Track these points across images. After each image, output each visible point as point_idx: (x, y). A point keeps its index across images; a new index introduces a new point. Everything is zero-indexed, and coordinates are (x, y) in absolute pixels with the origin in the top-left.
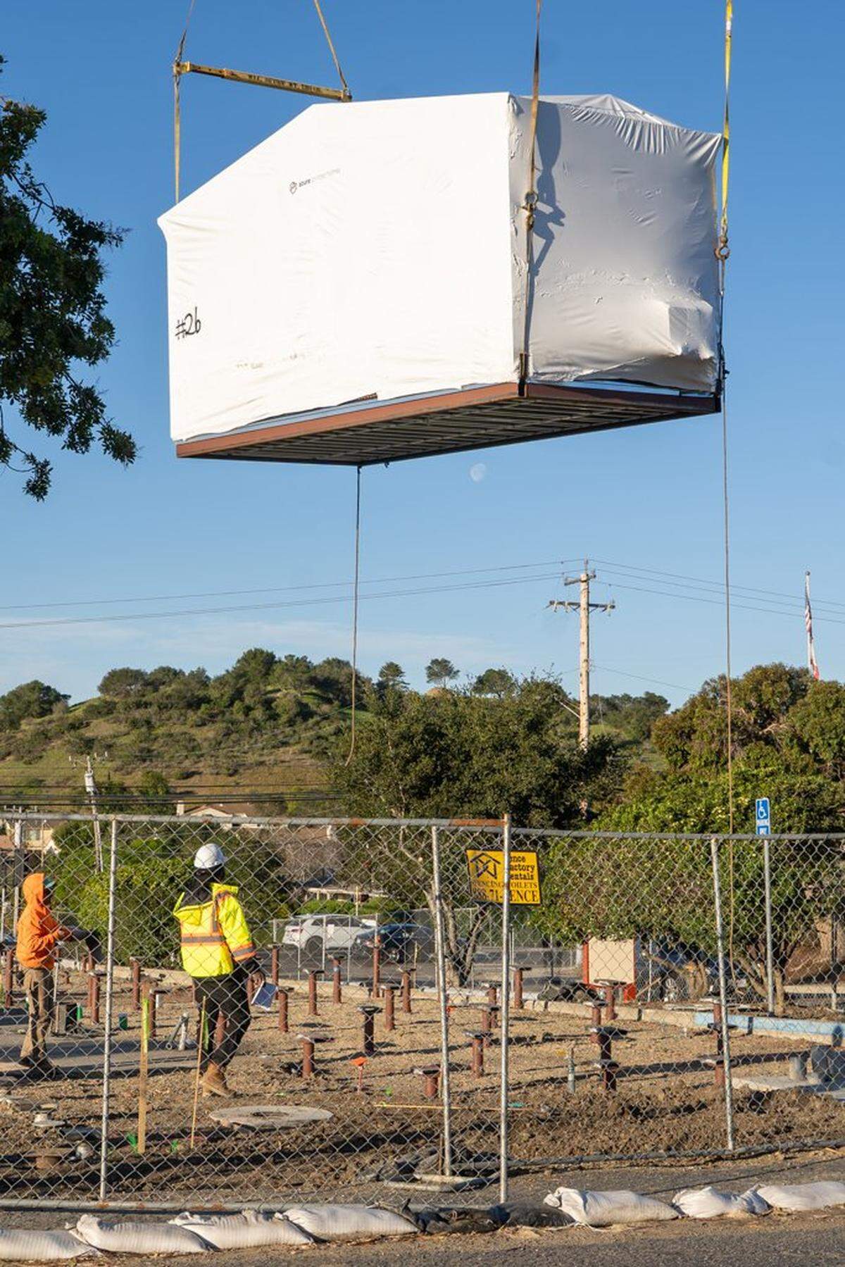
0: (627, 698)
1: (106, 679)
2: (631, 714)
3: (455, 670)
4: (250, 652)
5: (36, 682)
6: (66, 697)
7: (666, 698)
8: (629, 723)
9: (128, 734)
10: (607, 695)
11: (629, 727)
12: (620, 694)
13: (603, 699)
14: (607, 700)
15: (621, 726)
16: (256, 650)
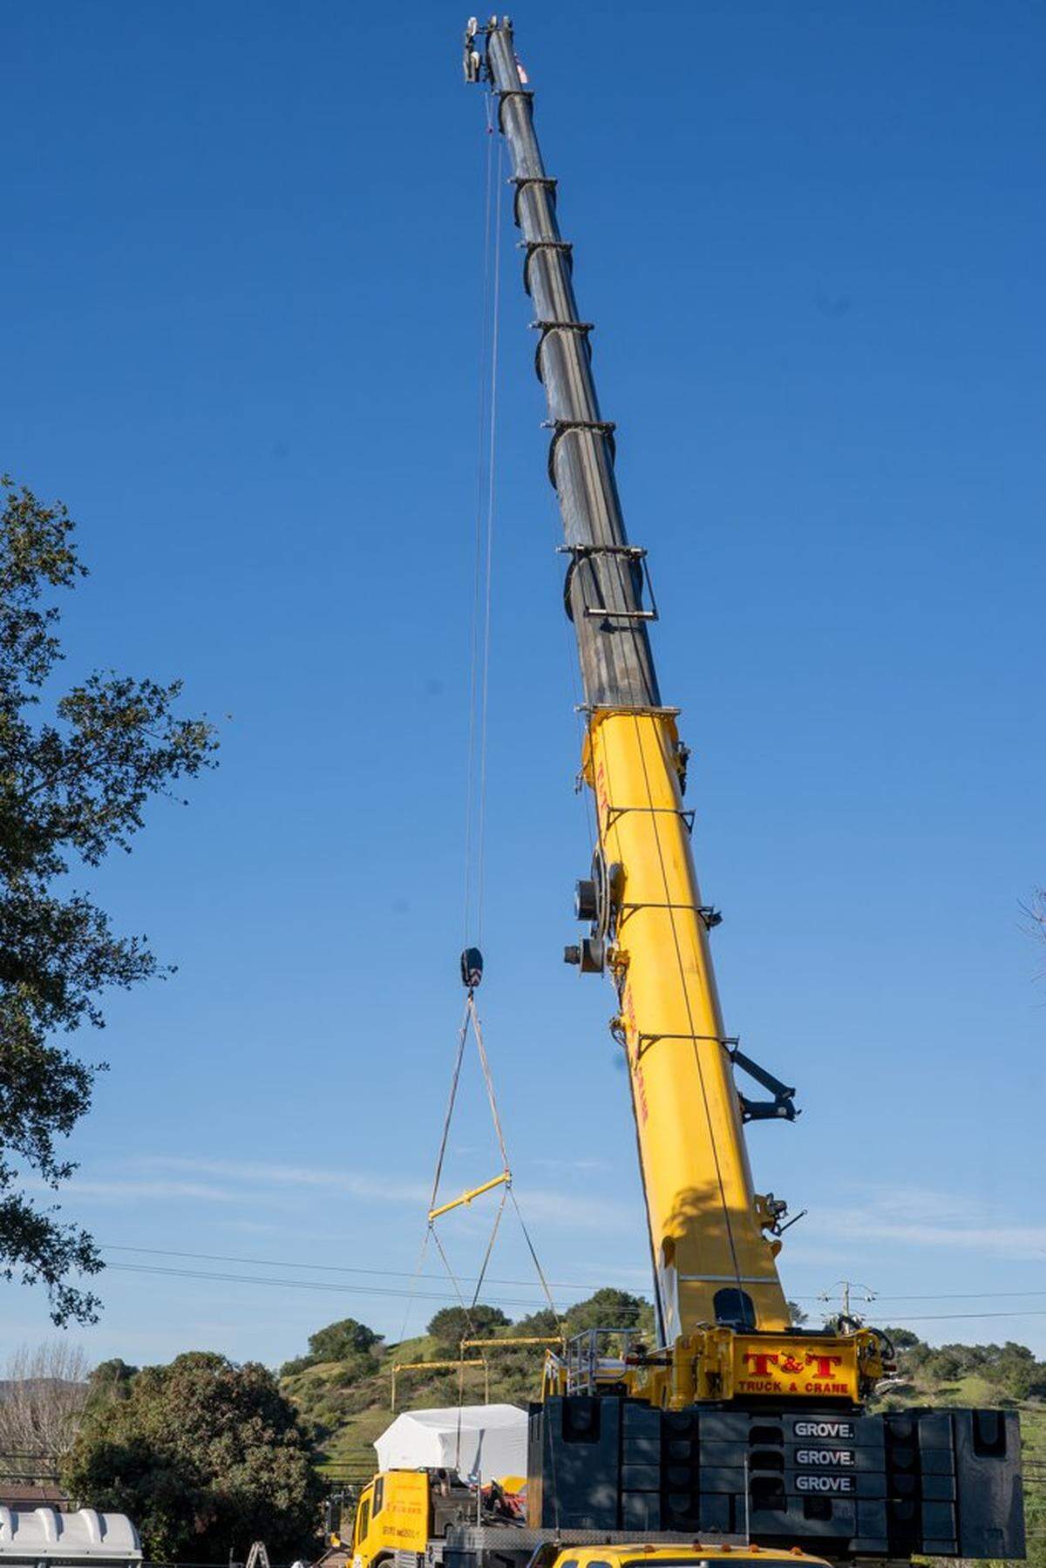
0: (994, 1348)
1: (436, 1319)
2: (1009, 1368)
3: (803, 1314)
4: (601, 1292)
5: (350, 1321)
6: (381, 1338)
7: (1030, 1349)
8: (1008, 1378)
9: (500, 1383)
10: (972, 1345)
11: (1009, 1383)
12: (986, 1344)
13: (968, 1350)
14: (972, 1349)
15: (1000, 1381)
16: (608, 1289)
